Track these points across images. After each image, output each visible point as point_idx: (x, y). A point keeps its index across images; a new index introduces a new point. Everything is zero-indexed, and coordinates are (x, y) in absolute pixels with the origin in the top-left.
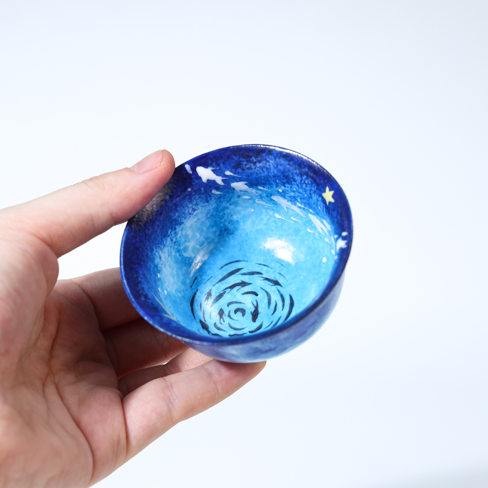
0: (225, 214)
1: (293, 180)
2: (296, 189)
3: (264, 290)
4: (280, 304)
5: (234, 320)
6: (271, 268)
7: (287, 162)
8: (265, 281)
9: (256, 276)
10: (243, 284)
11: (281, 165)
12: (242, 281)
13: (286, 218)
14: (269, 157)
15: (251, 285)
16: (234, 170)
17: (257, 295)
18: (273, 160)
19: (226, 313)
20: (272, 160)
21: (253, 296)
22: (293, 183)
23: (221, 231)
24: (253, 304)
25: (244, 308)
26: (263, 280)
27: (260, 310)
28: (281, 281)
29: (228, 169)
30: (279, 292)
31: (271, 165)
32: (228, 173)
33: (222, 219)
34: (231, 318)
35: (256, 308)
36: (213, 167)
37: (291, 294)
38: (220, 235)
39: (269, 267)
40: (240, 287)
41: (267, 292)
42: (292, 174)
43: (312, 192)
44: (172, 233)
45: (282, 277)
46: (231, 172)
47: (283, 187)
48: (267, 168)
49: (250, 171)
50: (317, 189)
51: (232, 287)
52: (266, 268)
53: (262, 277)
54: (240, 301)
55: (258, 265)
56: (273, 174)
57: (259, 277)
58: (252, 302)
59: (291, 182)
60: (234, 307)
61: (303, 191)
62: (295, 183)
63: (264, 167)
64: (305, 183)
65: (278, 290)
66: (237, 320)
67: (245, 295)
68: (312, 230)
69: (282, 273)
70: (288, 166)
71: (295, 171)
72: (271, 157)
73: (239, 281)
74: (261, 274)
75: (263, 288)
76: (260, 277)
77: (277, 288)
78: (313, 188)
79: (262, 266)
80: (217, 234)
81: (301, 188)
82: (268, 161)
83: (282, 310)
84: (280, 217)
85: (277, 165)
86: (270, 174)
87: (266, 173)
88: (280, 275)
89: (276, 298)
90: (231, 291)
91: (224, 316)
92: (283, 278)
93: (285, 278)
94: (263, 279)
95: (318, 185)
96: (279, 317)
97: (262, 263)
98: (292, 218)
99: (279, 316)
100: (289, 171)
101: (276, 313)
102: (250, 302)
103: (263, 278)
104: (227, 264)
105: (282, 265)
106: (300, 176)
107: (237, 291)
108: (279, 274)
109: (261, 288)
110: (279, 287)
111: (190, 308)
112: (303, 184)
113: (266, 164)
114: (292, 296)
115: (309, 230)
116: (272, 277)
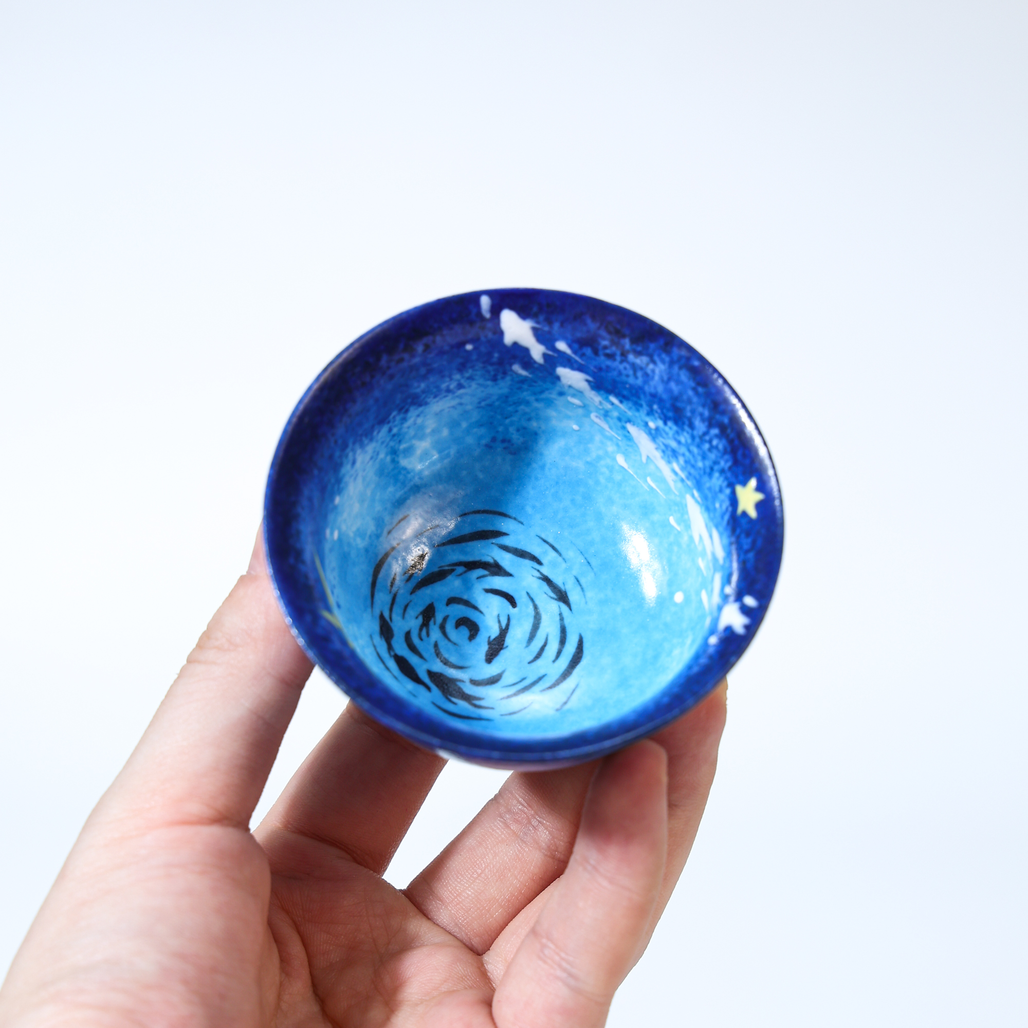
0: (517, 411)
1: (687, 422)
2: (686, 441)
3: (532, 600)
4: (553, 646)
5: (449, 640)
6: (564, 559)
7: (692, 384)
8: (541, 581)
9: (527, 563)
10: (495, 569)
11: (678, 382)
12: (495, 561)
13: (636, 473)
14: (659, 355)
15: (510, 578)
16: (576, 346)
17: (514, 604)
18: (667, 365)
19: (439, 617)
20: (663, 362)
21: (506, 604)
22: (686, 428)
23: (494, 440)
24: (499, 622)
25: (477, 624)
26: (539, 578)
27: (508, 640)
28: (573, 597)
29: (564, 338)
30: (562, 619)
31: (657, 371)
32: (562, 346)
33: (506, 418)
34: (444, 633)
35: (504, 632)
36: (538, 322)
37: (583, 635)
38: (488, 446)
39: (560, 555)
40: (486, 572)
41: (536, 608)
42: (693, 412)
43: (716, 468)
44: (398, 418)
45: (579, 588)
46: (570, 346)
47: (660, 423)
48: (646, 375)
49: (609, 363)
50: (730, 468)
51: (470, 566)
52: (553, 554)
53: (538, 571)
54: (476, 605)
55: (540, 541)
56: (652, 390)
57: (532, 567)
58: (498, 616)
59: (683, 423)
60: (459, 611)
61: (698, 454)
62: (689, 430)
63: (641, 369)
64: (710, 442)
65: (561, 614)
66: (455, 644)
67: (491, 596)
68: (679, 524)
69: (583, 581)
70: (690, 393)
71: (700, 409)
72: (664, 356)
73: (489, 560)
74: (539, 563)
75: (532, 596)
76: (535, 569)
77: (559, 607)
78: (722, 463)
79: (547, 546)
80: (484, 442)
81: (698, 446)
82: (654, 362)
83: (554, 661)
84: (625, 465)
85: (669, 379)
86: (646, 388)
87: (639, 382)
88: (577, 583)
89: (549, 628)
90: (465, 572)
91: (431, 623)
92: (581, 592)
93: (584, 596)
94: (538, 574)
95: (736, 462)
96: (540, 675)
97: (551, 540)
98: (649, 479)
99: (542, 672)
100: (689, 401)
101: (539, 662)
102: (495, 613)
103: (541, 573)
104: (478, 512)
105: (588, 563)
106: (706, 424)
107: (479, 578)
108: (576, 580)
109: (528, 593)
110: (564, 607)
111: (370, 580)
112: (706, 441)
113: (647, 364)
114: (585, 640)
115: (672, 520)
116: (558, 580)
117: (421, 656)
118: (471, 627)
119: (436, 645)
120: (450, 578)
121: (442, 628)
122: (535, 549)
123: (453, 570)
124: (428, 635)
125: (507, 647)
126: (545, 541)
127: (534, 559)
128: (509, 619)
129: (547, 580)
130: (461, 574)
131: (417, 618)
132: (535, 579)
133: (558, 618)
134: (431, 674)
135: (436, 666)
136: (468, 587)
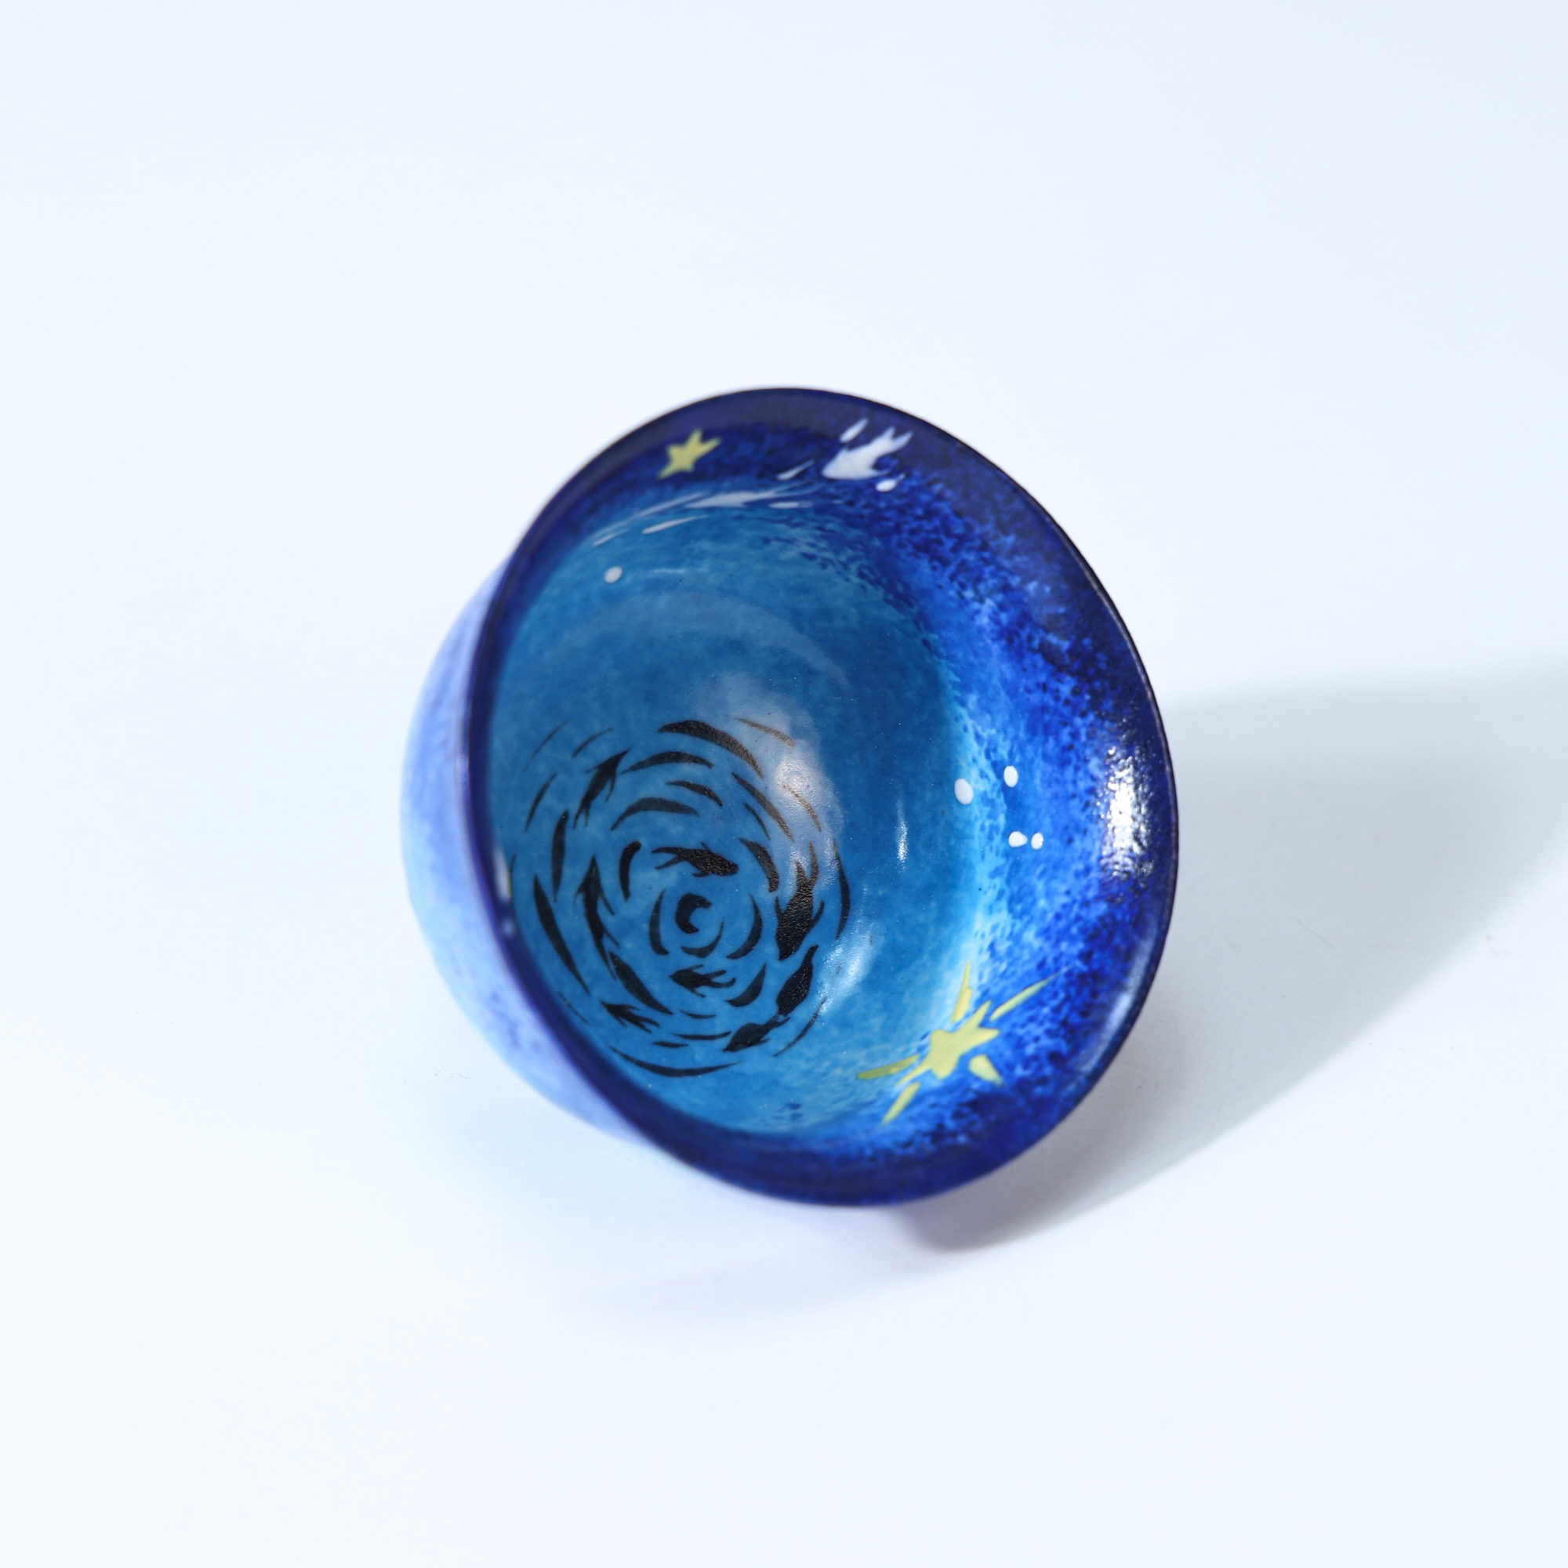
3: (621, 818)
4: (686, 771)
5: (718, 938)
6: (552, 779)
8: (591, 810)
9: (569, 838)
10: (591, 888)
12: (579, 891)
15: (598, 861)
17: (635, 848)
19: (689, 961)
21: (637, 859)
24: (667, 865)
25: (680, 899)
26: (587, 814)
27: (692, 844)
28: (603, 751)
30: (640, 766)
34: (712, 947)
35: (681, 854)
37: (660, 726)
39: (546, 786)
40: (600, 903)
41: (631, 811)
51: (598, 929)
52: (549, 799)
53: (577, 817)
54: (652, 907)
55: (533, 824)
57: (574, 828)
58: (658, 868)
60: (669, 931)
65: (634, 768)
66: (722, 926)
67: (632, 888)
69: (578, 741)
73: (580, 899)
74: (566, 815)
75: (615, 820)
76: (575, 823)
77: (624, 772)
79: (539, 810)
83: (709, 765)
88: (583, 751)
90: (609, 935)
91: (702, 971)
92: (596, 741)
93: (600, 734)
94: (582, 817)
97: (527, 806)
99: (730, 780)
101: (716, 787)
102: (656, 874)
103: (580, 811)
105: (550, 737)
107: (612, 913)
108: (580, 754)
109: (614, 827)
110: (623, 765)
114: (668, 722)
116: (584, 782)
117: (762, 975)
118: (688, 906)
119: (734, 956)
120: (625, 958)
121: (703, 952)
122: (546, 828)
123: (613, 956)
124: (722, 972)
125: (703, 844)
126: (531, 815)
127: (562, 826)
128: (660, 850)
129: (587, 802)
130: (615, 941)
131: (703, 996)
132: (591, 822)
133: (641, 772)
134: (785, 954)
135: (768, 948)
136: (630, 925)
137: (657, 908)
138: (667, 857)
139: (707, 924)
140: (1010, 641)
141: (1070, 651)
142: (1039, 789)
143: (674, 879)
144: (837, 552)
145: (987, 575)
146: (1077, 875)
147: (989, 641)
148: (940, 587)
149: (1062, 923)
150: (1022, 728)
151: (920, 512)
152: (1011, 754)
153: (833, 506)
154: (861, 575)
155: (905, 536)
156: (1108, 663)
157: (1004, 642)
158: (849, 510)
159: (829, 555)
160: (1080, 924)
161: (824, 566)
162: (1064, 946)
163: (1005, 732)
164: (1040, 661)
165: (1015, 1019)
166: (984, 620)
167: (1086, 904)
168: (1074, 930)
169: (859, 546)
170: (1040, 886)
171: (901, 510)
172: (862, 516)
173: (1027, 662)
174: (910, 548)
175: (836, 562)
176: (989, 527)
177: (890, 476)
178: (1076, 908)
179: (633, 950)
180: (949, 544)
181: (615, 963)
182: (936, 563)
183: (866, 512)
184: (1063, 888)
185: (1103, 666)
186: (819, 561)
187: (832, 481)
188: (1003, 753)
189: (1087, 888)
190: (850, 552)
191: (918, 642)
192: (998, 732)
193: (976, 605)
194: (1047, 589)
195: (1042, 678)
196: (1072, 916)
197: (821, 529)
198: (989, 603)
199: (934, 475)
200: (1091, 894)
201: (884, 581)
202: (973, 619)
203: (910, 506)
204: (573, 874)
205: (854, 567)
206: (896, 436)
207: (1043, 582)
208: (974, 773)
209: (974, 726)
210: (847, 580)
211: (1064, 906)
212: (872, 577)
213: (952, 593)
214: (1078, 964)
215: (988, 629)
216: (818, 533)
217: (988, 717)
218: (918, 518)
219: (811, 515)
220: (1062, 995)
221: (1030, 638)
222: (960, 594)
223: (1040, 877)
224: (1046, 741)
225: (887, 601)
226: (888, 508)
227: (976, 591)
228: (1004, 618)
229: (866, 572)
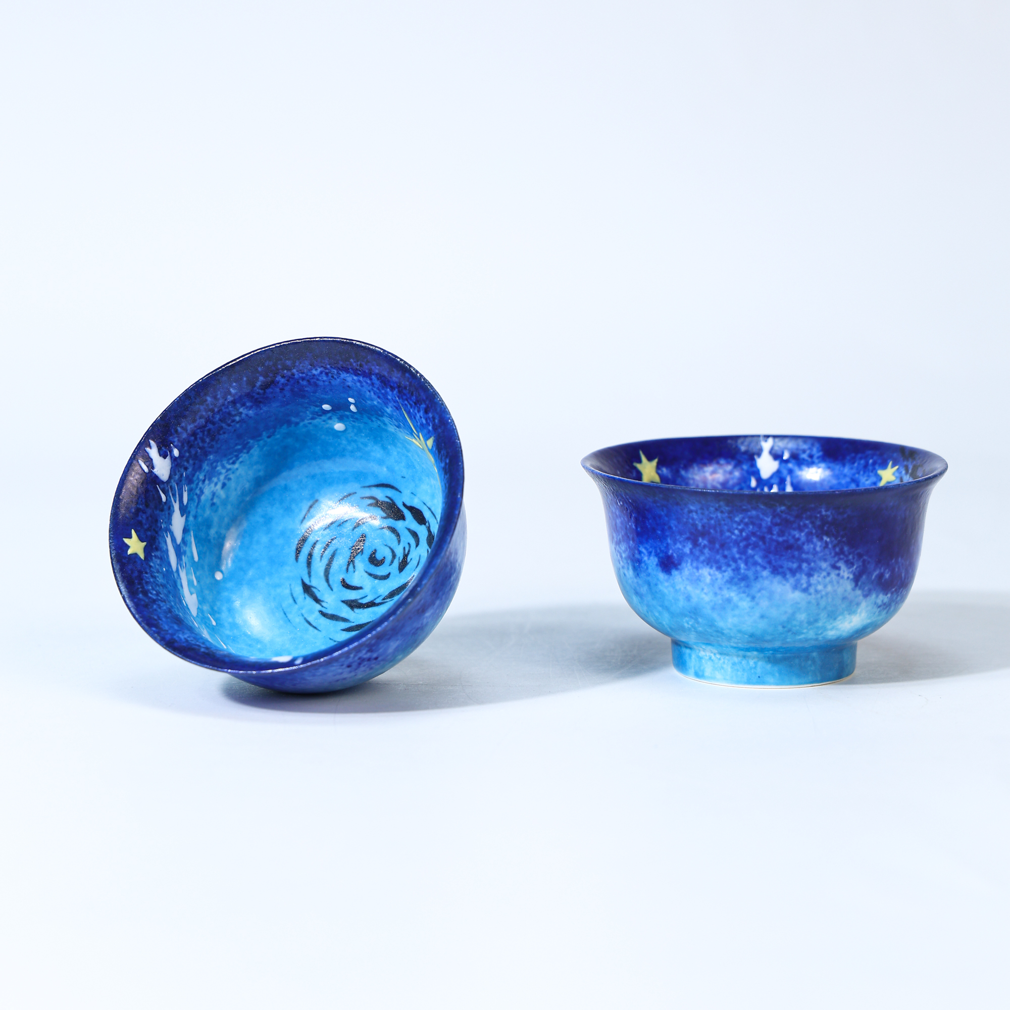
3: (329, 585)
4: (317, 552)
5: (390, 548)
6: (303, 616)
8: (322, 599)
9: (330, 611)
10: (353, 605)
12: (353, 610)
15: (343, 599)
17: (343, 581)
19: (396, 563)
21: (348, 582)
24: (354, 567)
25: (370, 563)
26: (323, 601)
27: (348, 554)
28: (299, 589)
30: (309, 573)
34: (393, 552)
35: (351, 561)
37: (295, 561)
39: (305, 619)
40: (360, 601)
41: (327, 580)
43: (158, 583)
45: (294, 595)
50: (146, 574)
51: (372, 604)
52: (310, 619)
53: (322, 606)
54: (369, 577)
55: (319, 628)
57: (326, 608)
58: (354, 572)
59: (176, 616)
60: (381, 571)
65: (310, 576)
66: (386, 545)
67: (359, 585)
69: (291, 601)
71: (158, 609)
73: (356, 610)
74: (321, 612)
75: (329, 588)
77: (310, 581)
78: (152, 580)
79: (314, 624)
83: (317, 541)
88: (295, 599)
90: (375, 599)
91: (401, 558)
92: (293, 592)
93: (291, 590)
94: (323, 604)
97: (311, 628)
99: (326, 532)
101: (328, 539)
102: (356, 573)
103: (321, 605)
105: (285, 614)
107: (366, 596)
108: (296, 601)
109: (332, 590)
110: (307, 581)
114: (294, 558)
116: (309, 601)
117: (409, 530)
118: (374, 560)
119: (399, 541)
120: (387, 593)
121: (394, 556)
122: (324, 621)
123: (384, 599)
124: (404, 548)
125: (350, 549)
126: (315, 628)
127: (324, 614)
128: (347, 569)
129: (317, 600)
130: (378, 597)
131: (411, 559)
132: (326, 600)
133: (312, 573)
134: (402, 517)
135: (400, 525)
136: (374, 588)
137: (370, 575)
138: (351, 565)
139: (384, 553)
140: (260, 402)
141: (264, 377)
142: (329, 397)
143: (361, 564)
144: (220, 474)
145: (227, 410)
146: (362, 386)
147: (262, 411)
148: (235, 430)
149: (380, 395)
150: (303, 400)
151: (193, 438)
152: (317, 406)
153: (187, 476)
154: (234, 463)
155: (206, 445)
156: (270, 361)
157: (262, 405)
158: (190, 469)
159: (222, 477)
160: (380, 388)
161: (229, 479)
162: (389, 397)
163: (306, 408)
164: (269, 390)
165: (415, 425)
166: (251, 412)
167: (373, 384)
168: (383, 391)
169: (214, 464)
170: (369, 402)
171: (191, 446)
172: (194, 464)
173: (270, 396)
174: (214, 443)
175: (226, 474)
176: (202, 408)
177: (171, 451)
178: (375, 389)
179: (385, 588)
180: (210, 426)
181: (387, 599)
182: (221, 432)
183: (191, 462)
184: (368, 393)
185: (271, 363)
186: (226, 481)
187: (170, 477)
188: (317, 409)
189: (367, 383)
190: (219, 468)
191: (269, 440)
192: (307, 410)
193: (243, 416)
194: (234, 384)
195: (278, 390)
196: (378, 391)
197: (204, 481)
198: (241, 410)
199: (173, 431)
200: (369, 382)
201: (235, 454)
202: (251, 417)
203: (189, 442)
204: (345, 612)
205: (228, 466)
206: (151, 448)
207: (231, 386)
208: (330, 422)
209: (308, 420)
210: (237, 469)
211: (375, 394)
212: (234, 459)
213: (238, 426)
214: (395, 392)
215: (255, 411)
216: (207, 482)
217: (301, 414)
218: (196, 439)
219: (193, 486)
220: (406, 402)
221: (258, 393)
222: (238, 422)
223: (366, 402)
224: (307, 391)
225: (248, 452)
226: (190, 452)
227: (235, 415)
228: (248, 404)
229: (231, 461)
